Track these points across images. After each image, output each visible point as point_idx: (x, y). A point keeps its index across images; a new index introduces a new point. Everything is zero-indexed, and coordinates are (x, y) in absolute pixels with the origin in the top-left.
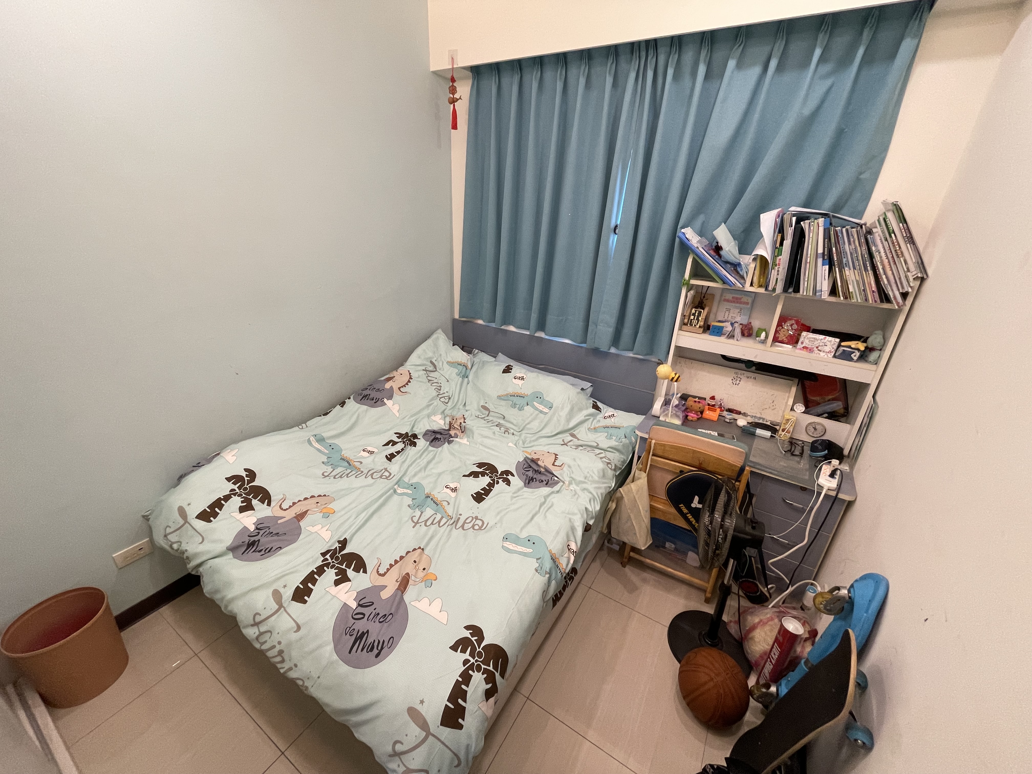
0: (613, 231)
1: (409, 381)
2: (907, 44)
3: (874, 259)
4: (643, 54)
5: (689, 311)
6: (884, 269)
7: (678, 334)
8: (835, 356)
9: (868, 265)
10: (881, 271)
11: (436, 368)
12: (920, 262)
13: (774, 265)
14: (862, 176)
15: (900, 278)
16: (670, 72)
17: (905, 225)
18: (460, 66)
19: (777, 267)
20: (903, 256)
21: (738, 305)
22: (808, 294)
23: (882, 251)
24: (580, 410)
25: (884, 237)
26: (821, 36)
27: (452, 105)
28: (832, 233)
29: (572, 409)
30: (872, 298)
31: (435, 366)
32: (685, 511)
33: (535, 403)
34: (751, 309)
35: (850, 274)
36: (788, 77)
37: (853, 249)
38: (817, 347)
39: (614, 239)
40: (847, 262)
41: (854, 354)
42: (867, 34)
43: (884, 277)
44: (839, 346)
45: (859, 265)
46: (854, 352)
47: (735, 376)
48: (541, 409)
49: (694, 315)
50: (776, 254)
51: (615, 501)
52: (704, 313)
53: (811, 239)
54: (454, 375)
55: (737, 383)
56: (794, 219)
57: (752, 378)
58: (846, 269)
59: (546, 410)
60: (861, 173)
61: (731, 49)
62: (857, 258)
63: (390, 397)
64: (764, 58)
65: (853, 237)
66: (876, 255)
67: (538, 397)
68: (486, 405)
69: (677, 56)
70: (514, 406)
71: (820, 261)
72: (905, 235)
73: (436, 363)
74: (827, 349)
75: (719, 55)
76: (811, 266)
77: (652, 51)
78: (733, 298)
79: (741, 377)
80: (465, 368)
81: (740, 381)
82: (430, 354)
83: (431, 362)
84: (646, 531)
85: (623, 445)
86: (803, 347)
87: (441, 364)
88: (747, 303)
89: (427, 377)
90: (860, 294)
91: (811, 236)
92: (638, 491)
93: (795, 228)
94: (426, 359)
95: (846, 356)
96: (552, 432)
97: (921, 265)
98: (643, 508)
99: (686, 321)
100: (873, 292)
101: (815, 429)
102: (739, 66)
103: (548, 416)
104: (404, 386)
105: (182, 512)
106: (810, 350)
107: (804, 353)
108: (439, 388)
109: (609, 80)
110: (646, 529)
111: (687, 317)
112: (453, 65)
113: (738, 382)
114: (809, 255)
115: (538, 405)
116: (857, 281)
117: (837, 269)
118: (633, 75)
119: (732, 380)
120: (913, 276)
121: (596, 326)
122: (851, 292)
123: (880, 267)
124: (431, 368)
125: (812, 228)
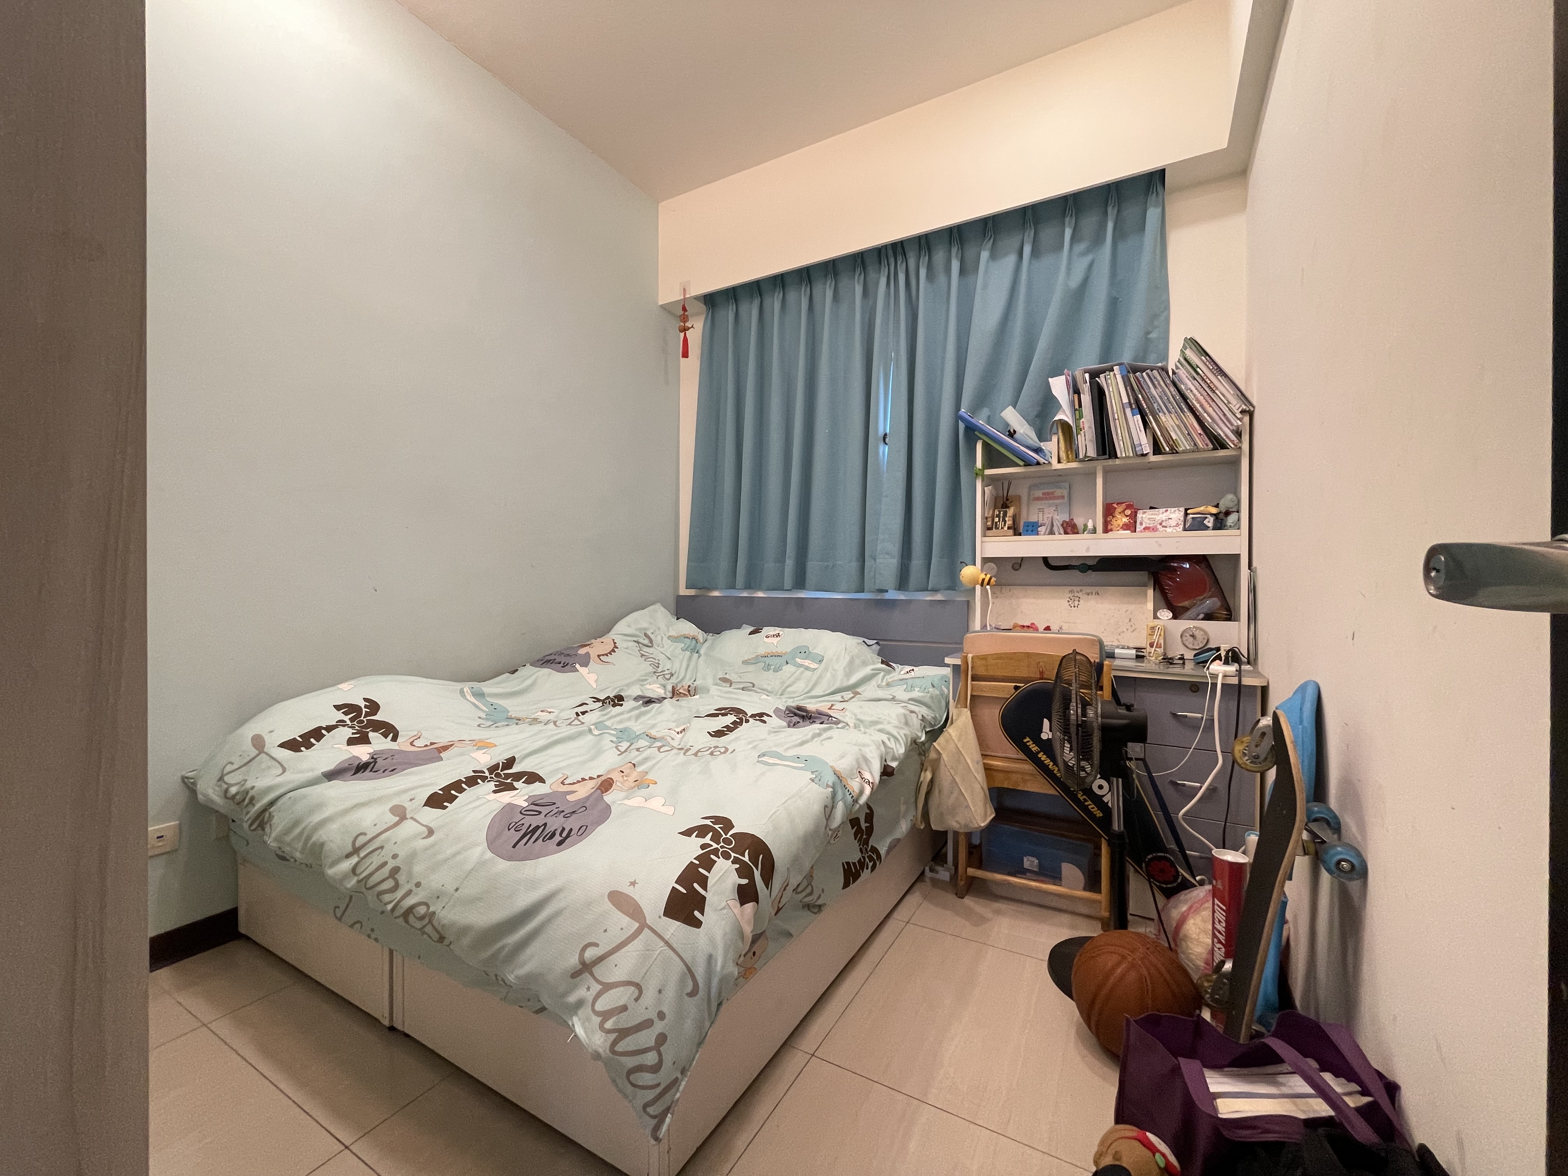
0: (882, 441)
1: (613, 651)
2: (1153, 214)
3: (1188, 400)
4: (892, 260)
5: (991, 512)
6: (1202, 406)
7: (982, 542)
8: (1185, 529)
9: (1184, 407)
10: (1200, 409)
11: (653, 644)
12: (1239, 394)
13: (1079, 429)
14: (1151, 336)
15: (1225, 415)
16: (923, 272)
17: (1207, 357)
18: (693, 295)
19: (1083, 431)
20: (1217, 388)
21: (1051, 502)
22: (1127, 455)
23: (1193, 389)
24: (865, 663)
25: (1191, 377)
26: (1067, 220)
27: (682, 335)
28: (1132, 380)
29: (851, 662)
30: (1202, 442)
31: (651, 641)
32: (1034, 748)
33: (798, 660)
34: (1070, 504)
35: (1168, 420)
36: (1047, 261)
37: (1160, 392)
38: (1161, 524)
39: (884, 451)
40: (1159, 407)
41: (1207, 520)
42: (1112, 212)
43: (1205, 415)
44: (1186, 514)
45: (1173, 408)
46: (1207, 518)
47: (1071, 595)
48: (806, 664)
49: (998, 516)
50: (1078, 417)
51: (929, 769)
52: (1011, 512)
53: (1112, 393)
54: (679, 651)
55: (1076, 605)
56: (1087, 376)
57: (1094, 593)
58: (1161, 414)
59: (813, 666)
60: (1148, 333)
61: (981, 245)
62: (1169, 401)
63: (585, 664)
64: (1017, 245)
65: (1157, 380)
66: (1188, 394)
67: (804, 652)
68: (727, 676)
69: (927, 258)
70: (767, 668)
71: (1128, 411)
72: (1211, 368)
73: (652, 636)
74: (1174, 523)
75: (970, 252)
76: (1121, 422)
77: (901, 256)
78: (1043, 494)
79: (1080, 595)
80: (694, 641)
81: (1079, 601)
82: (645, 625)
83: (646, 635)
84: (982, 795)
85: (932, 697)
86: (1144, 529)
87: (659, 638)
88: (1063, 497)
89: (639, 650)
90: (1186, 440)
91: (1111, 390)
92: (960, 735)
93: (1090, 383)
94: (640, 630)
95: (1198, 525)
96: (824, 691)
97: (1243, 396)
98: (972, 760)
99: (989, 523)
100: (1200, 434)
101: (1193, 636)
102: (993, 257)
103: (818, 673)
104: (607, 655)
105: (258, 742)
106: (1153, 529)
107: (1147, 534)
108: (657, 665)
109: (859, 290)
110: (981, 790)
111: (990, 519)
112: (684, 295)
113: (1076, 603)
114: (1115, 411)
115: (802, 661)
116: (1178, 426)
117: (1151, 417)
118: (883, 281)
119: (1068, 601)
120: (1238, 409)
121: (875, 560)
122: (1176, 439)
123: (1198, 406)
124: (646, 642)
125: (1109, 382)
